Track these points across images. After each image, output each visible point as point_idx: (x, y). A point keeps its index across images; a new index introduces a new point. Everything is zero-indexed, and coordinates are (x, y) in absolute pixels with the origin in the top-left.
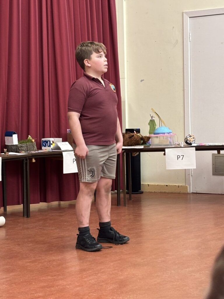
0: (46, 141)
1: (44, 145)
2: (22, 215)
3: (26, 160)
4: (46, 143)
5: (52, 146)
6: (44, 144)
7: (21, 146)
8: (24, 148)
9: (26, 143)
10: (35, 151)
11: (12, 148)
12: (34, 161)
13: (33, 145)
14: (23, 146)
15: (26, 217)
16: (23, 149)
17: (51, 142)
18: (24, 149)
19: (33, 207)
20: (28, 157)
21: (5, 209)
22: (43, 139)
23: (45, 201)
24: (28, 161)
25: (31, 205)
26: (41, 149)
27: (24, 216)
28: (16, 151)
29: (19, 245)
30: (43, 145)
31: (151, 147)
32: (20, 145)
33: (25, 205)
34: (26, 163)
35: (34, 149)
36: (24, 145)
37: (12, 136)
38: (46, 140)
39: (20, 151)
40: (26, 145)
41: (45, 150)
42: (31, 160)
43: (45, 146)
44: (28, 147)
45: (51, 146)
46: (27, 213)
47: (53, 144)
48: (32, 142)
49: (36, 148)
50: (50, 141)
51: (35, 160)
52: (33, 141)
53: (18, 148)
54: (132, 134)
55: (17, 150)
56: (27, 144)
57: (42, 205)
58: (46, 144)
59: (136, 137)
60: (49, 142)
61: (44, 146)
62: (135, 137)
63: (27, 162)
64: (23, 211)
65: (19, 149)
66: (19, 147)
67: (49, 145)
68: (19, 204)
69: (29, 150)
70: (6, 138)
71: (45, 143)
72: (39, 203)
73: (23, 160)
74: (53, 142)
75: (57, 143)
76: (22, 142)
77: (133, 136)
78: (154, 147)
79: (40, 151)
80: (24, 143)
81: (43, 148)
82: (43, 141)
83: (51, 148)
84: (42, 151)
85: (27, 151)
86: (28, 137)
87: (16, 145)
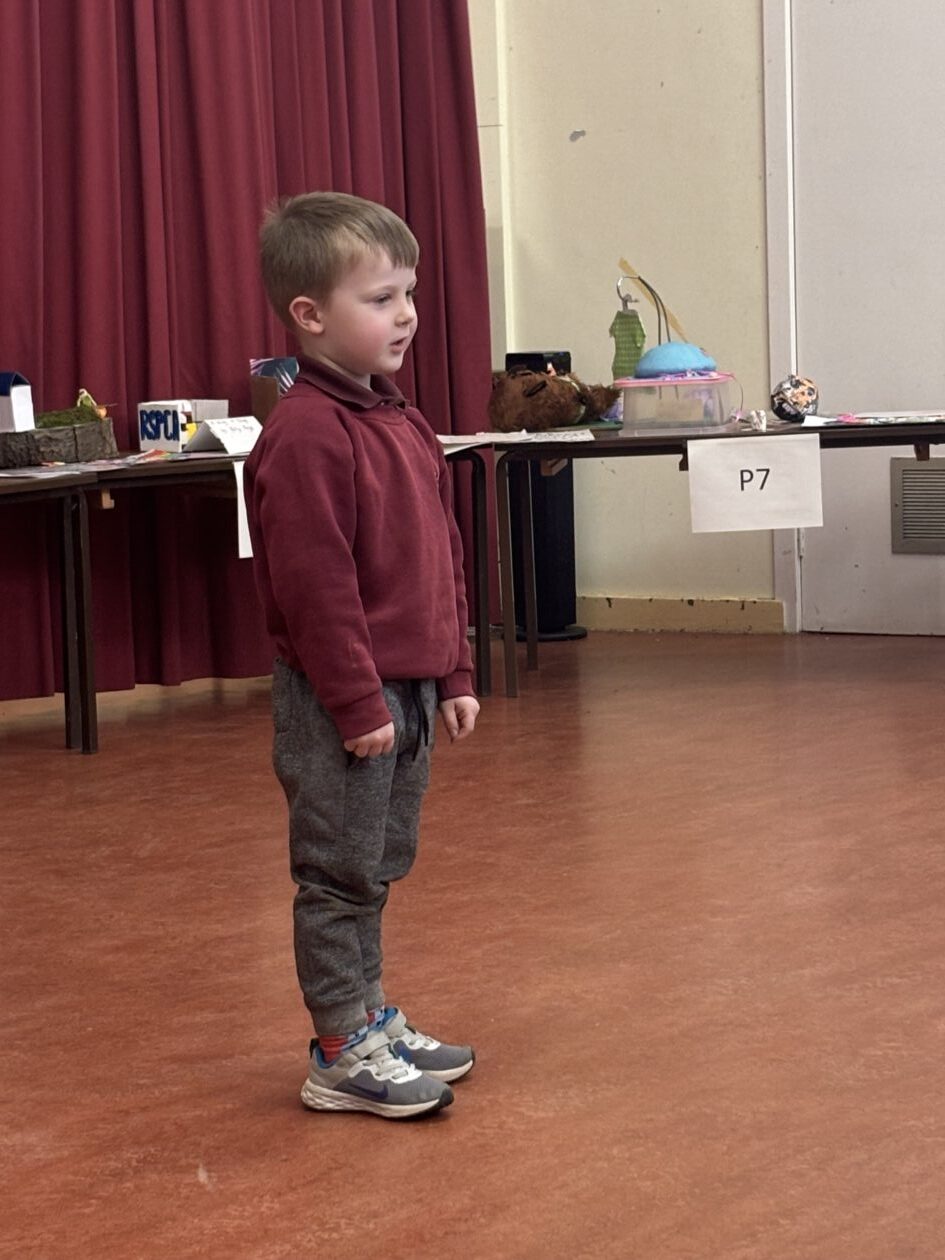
0: (158, 413)
1: (150, 429)
2: (63, 742)
3: (75, 499)
4: (158, 422)
5: (185, 437)
6: (148, 426)
7: (50, 439)
8: (61, 445)
9: (72, 423)
10: (112, 458)
11: (10, 446)
12: (107, 502)
13: (101, 433)
14: (56, 440)
15: (80, 749)
16: (56, 449)
17: (182, 419)
18: (63, 452)
19: (110, 704)
20: (83, 485)
22: (147, 406)
23: (157, 678)
24: (83, 503)
25: (99, 696)
26: (135, 448)
27: (68, 746)
28: (26, 459)
29: (61, 874)
30: (144, 429)
31: (622, 434)
32: (46, 432)
33: (71, 696)
34: (76, 514)
35: (108, 451)
36: (61, 432)
37: (7, 393)
38: (155, 410)
39: (44, 459)
40: (71, 434)
41: (157, 453)
42: (94, 497)
43: (155, 436)
44: (79, 441)
45: (182, 434)
46: (81, 731)
47: (188, 426)
48: (96, 418)
49: (115, 445)
50: (175, 414)
51: (112, 498)
52: (103, 412)
53: (37, 448)
54: (538, 378)
55: (29, 455)
56: (74, 429)
57: (144, 696)
58: (156, 429)
59: (556, 391)
60: (170, 419)
61: (151, 437)
62: (552, 393)
63: (78, 507)
64: (61, 719)
65: (42, 449)
66: (39, 440)
67: (170, 430)
68: (43, 692)
69: (85, 454)
71: (154, 422)
72: (133, 688)
73: (61, 500)
74: (189, 419)
75: (208, 422)
76: (52, 419)
77: (544, 384)
78: (636, 435)
79: (132, 459)
80: (59, 424)
81: (145, 444)
82: (143, 412)
83: (183, 446)
84: (142, 461)
85: (77, 461)
86: (77, 395)
87: (26, 434)
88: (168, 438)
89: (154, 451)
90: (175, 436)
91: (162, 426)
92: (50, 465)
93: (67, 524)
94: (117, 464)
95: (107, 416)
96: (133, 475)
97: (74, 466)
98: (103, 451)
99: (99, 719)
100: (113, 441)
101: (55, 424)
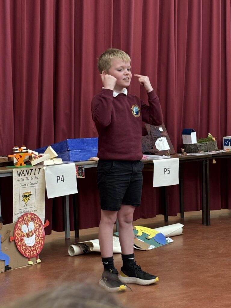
0: (228, 139)
1: (226, 144)
2: (202, 223)
3: (206, 161)
4: (228, 142)
6: (226, 142)
7: (201, 146)
8: (203, 147)
11: (190, 148)
12: (214, 162)
13: (213, 144)
15: (206, 225)
16: (202, 148)
18: (204, 149)
19: (214, 213)
20: (208, 158)
21: (182, 216)
22: (225, 138)
23: (227, 207)
24: (208, 162)
25: (211, 211)
26: (222, 148)
27: (203, 224)
29: (199, 256)
32: (199, 144)
33: (204, 211)
34: (206, 165)
36: (203, 144)
37: (190, 134)
39: (199, 151)
42: (211, 160)
44: (208, 146)
46: (206, 220)
48: (213, 141)
49: (217, 147)
51: (216, 161)
52: (214, 139)
55: (195, 150)
56: (207, 143)
57: (224, 212)
58: (228, 144)
64: (201, 217)
65: (198, 148)
66: (198, 146)
68: (197, 210)
69: (209, 150)
70: (184, 136)
72: (220, 210)
73: (203, 161)
76: (201, 141)
79: (221, 151)
81: (225, 147)
84: (224, 152)
85: (207, 151)
86: (208, 135)
87: (194, 144)
89: (227, 149)
92: (200, 152)
93: (204, 167)
94: (217, 152)
96: (221, 155)
97: (206, 153)
98: (214, 149)
99: (211, 217)
100: (216, 146)
101: (202, 142)
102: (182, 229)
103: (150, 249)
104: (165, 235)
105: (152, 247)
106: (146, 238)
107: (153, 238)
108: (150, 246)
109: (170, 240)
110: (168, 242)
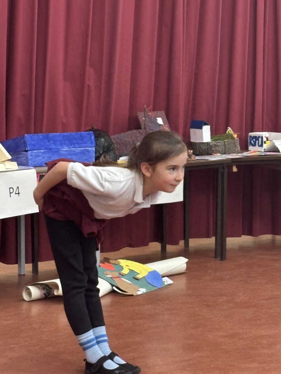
0: (256, 137)
1: (253, 143)
2: (214, 255)
3: (223, 168)
4: (256, 140)
5: (265, 146)
6: (252, 141)
7: (216, 145)
8: (219, 147)
9: (224, 139)
10: (238, 153)
11: (201, 147)
12: (235, 169)
13: (234, 143)
14: (218, 145)
15: (219, 259)
16: (218, 149)
17: (265, 139)
18: (220, 150)
19: (231, 242)
20: (226, 163)
21: (187, 244)
22: (252, 134)
23: (250, 233)
24: (226, 170)
25: (228, 239)
26: (246, 149)
30: (251, 143)
32: (214, 143)
33: (218, 238)
34: (223, 174)
35: (237, 150)
36: (220, 143)
37: (201, 128)
38: (255, 135)
39: (213, 152)
40: (223, 144)
41: (254, 152)
42: (230, 167)
43: (254, 145)
44: (226, 146)
46: (220, 252)
47: (266, 142)
48: (233, 138)
49: (239, 148)
50: (262, 138)
53: (211, 148)
55: (208, 151)
56: (225, 142)
57: (246, 240)
58: (255, 143)
60: (260, 139)
63: (224, 172)
64: (213, 246)
65: (213, 149)
66: (211, 146)
67: (260, 143)
68: (208, 236)
69: (228, 151)
70: (192, 131)
71: (254, 140)
72: (240, 236)
73: (218, 168)
74: (267, 139)
75: (274, 141)
76: (217, 138)
79: (245, 154)
80: (220, 140)
81: (251, 148)
82: (251, 136)
83: (264, 149)
84: (248, 155)
85: (225, 153)
86: (227, 129)
87: (207, 143)
88: (259, 146)
89: (254, 151)
90: (262, 146)
91: (257, 142)
92: (215, 155)
93: (220, 177)
94: (239, 156)
95: (237, 137)
96: (244, 160)
97: (224, 156)
98: (235, 150)
99: (227, 247)
100: (238, 146)
101: (218, 140)
102: (185, 265)
103: (139, 293)
104: (161, 273)
105: (142, 291)
106: (134, 278)
107: (144, 277)
108: (139, 289)
109: (168, 281)
110: (166, 283)
